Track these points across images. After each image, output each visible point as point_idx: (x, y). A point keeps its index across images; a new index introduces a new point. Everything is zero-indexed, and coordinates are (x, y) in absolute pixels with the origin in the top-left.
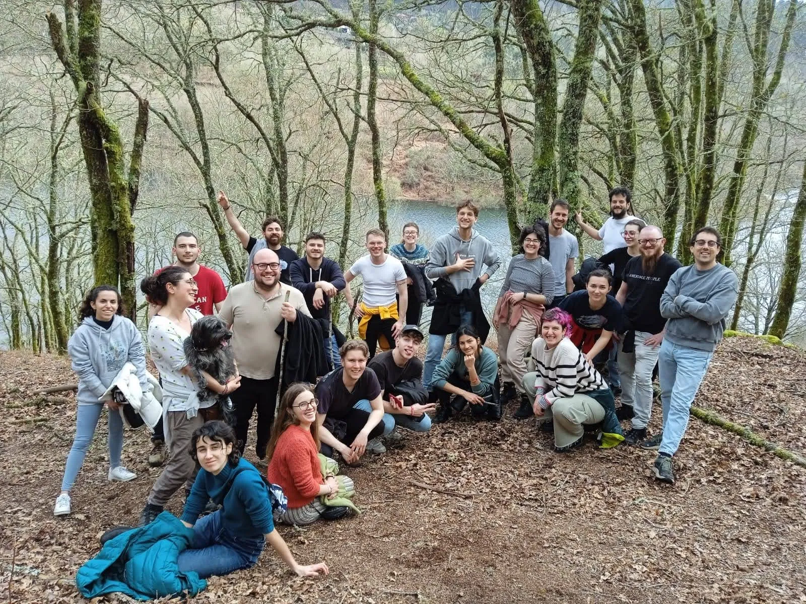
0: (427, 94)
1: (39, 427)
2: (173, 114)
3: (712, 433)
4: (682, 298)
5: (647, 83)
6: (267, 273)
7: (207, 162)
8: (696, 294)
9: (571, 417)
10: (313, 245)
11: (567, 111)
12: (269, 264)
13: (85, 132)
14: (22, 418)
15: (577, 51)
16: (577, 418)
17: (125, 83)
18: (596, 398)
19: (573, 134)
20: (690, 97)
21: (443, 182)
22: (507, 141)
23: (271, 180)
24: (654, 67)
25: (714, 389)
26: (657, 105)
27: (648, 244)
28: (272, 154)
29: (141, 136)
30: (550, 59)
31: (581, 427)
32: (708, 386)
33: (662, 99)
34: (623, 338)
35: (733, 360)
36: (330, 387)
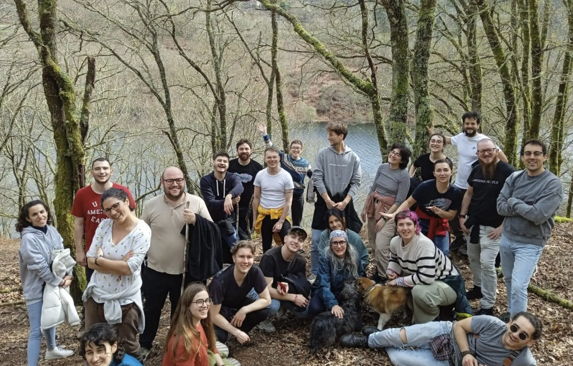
0: (313, 44)
1: (16, 309)
2: (146, 69)
3: (550, 309)
4: (514, 200)
5: (485, 29)
6: (174, 187)
7: (168, 102)
8: (525, 197)
9: (428, 300)
10: (220, 161)
11: (417, 51)
12: (175, 180)
13: (46, 84)
14: (7, 301)
15: (422, 5)
16: (433, 302)
17: (111, 50)
18: (447, 283)
19: (423, 68)
20: (521, 39)
21: (347, 108)
22: (373, 76)
23: (214, 112)
24: (490, 16)
25: (551, 269)
26: (495, 45)
27: (486, 153)
28: (215, 94)
29: (90, 85)
30: (400, 12)
31: (437, 309)
32: (546, 266)
33: (497, 40)
34: (470, 230)
35: (566, 242)
36: (222, 282)
